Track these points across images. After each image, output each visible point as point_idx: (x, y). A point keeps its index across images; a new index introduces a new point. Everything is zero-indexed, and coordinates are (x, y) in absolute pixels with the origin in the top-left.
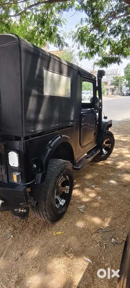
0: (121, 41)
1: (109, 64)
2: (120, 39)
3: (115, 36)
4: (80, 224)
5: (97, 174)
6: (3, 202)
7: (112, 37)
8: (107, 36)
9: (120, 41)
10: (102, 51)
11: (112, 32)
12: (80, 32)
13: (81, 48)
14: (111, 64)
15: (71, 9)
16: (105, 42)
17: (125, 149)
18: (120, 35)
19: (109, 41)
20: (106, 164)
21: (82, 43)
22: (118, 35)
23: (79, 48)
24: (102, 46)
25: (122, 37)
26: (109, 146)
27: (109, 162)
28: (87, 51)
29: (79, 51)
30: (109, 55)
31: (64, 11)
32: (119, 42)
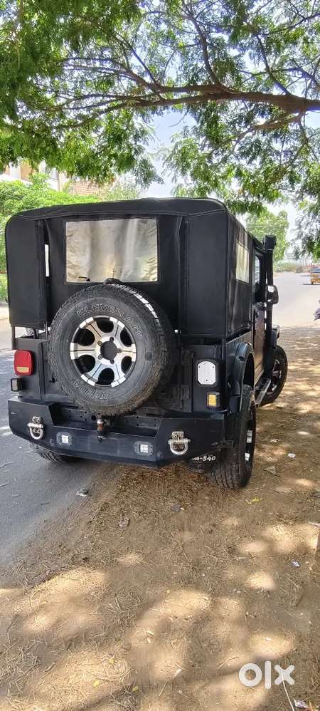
0: (262, 171)
1: (239, 213)
2: (258, 167)
3: (250, 162)
4: (284, 490)
5: (270, 424)
6: (189, 440)
7: (243, 162)
8: (234, 161)
9: (260, 169)
10: (224, 187)
11: (244, 154)
12: (179, 151)
13: (180, 180)
14: (242, 214)
15: (166, 110)
16: (229, 171)
17: (300, 383)
18: (259, 159)
19: (238, 169)
20: (278, 407)
21: (183, 172)
22: (254, 158)
23: (174, 179)
24: (224, 177)
25: (263, 162)
26: (279, 374)
27: (282, 405)
28: (193, 186)
29: (175, 185)
30: (239, 197)
31: (153, 113)
32: (257, 173)
